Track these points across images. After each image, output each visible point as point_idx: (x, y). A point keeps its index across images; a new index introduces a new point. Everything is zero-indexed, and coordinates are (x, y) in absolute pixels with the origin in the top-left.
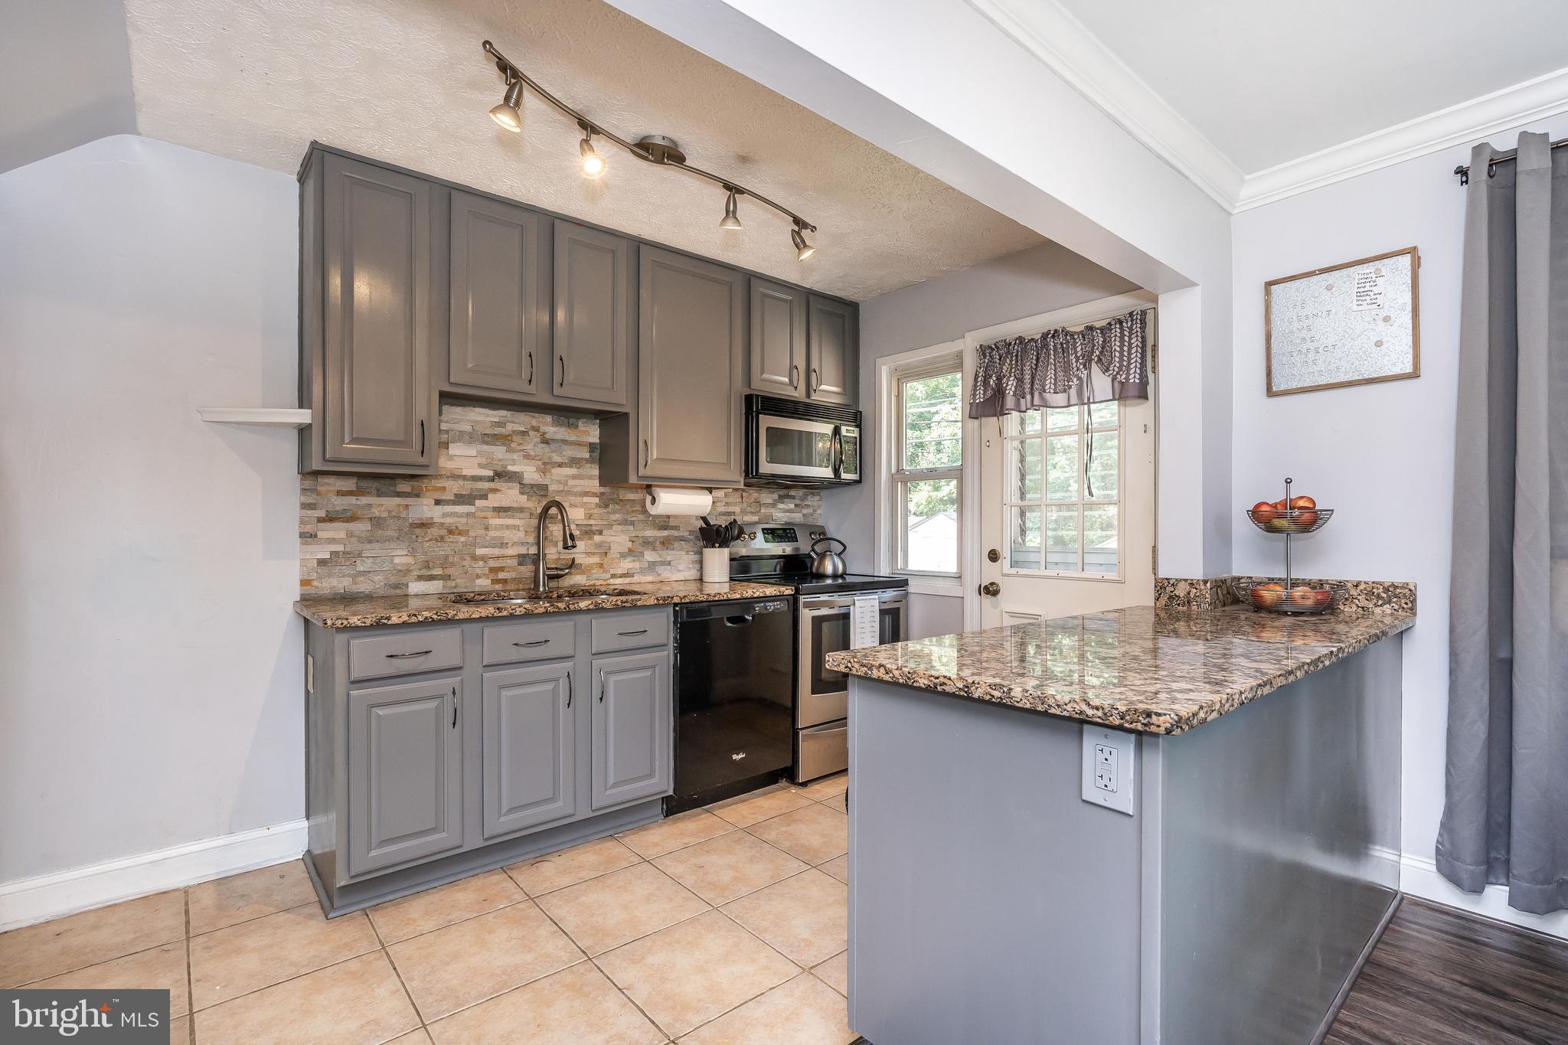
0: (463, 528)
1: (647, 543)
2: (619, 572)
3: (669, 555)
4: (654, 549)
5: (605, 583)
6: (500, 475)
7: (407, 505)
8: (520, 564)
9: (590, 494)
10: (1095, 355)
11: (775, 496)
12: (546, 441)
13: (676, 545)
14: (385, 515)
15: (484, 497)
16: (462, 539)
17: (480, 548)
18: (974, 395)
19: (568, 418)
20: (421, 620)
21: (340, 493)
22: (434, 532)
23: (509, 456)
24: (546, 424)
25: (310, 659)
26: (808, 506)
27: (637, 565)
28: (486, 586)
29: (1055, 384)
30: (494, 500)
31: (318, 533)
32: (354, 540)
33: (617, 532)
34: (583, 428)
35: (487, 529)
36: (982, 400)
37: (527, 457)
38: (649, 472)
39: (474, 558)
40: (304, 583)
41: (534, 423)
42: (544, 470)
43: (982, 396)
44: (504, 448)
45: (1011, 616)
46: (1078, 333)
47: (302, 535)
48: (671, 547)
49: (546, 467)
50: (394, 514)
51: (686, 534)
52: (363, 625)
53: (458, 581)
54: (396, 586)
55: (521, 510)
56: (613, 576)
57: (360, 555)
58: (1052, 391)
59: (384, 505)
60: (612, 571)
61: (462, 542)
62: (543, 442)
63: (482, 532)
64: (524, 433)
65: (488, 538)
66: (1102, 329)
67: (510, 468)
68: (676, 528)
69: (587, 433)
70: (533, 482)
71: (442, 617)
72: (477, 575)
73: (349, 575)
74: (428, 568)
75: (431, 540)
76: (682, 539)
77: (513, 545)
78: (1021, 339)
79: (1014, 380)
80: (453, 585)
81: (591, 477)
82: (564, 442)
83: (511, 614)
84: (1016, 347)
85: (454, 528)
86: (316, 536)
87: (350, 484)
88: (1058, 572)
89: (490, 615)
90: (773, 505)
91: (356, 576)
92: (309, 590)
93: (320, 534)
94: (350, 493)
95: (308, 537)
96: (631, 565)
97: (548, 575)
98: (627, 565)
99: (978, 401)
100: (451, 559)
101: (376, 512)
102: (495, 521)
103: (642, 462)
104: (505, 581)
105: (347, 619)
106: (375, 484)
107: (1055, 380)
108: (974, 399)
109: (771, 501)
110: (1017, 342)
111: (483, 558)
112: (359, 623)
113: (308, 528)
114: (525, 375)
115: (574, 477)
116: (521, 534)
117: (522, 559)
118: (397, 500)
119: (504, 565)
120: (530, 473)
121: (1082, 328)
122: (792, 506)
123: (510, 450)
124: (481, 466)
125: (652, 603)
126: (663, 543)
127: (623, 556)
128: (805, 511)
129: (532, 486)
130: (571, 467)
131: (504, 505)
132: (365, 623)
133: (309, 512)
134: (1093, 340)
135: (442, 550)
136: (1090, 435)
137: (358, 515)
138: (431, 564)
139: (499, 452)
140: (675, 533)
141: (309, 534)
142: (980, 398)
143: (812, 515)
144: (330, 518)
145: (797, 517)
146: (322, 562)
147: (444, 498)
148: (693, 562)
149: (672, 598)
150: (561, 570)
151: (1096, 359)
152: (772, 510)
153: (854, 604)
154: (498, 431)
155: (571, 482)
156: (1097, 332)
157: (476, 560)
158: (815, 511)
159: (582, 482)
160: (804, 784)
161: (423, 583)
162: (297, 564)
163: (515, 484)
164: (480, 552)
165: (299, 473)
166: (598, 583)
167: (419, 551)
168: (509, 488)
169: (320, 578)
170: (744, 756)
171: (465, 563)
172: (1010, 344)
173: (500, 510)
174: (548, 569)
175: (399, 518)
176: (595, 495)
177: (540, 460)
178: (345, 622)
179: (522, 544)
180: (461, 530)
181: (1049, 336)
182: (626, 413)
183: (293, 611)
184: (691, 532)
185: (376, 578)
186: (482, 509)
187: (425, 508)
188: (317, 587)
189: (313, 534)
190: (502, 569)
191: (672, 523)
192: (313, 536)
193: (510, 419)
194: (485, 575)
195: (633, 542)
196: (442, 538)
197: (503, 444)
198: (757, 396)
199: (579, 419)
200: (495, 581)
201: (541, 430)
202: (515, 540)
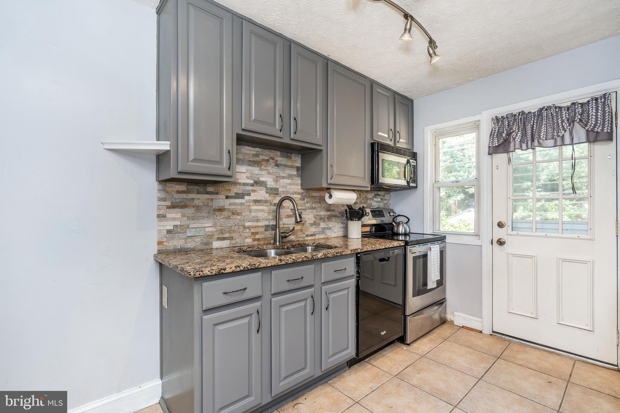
0: (239, 211)
1: (322, 219)
2: (310, 233)
3: (331, 224)
4: (324, 222)
5: (303, 239)
6: (257, 183)
7: (212, 199)
8: (266, 230)
9: (297, 193)
10: (577, 118)
11: (373, 195)
12: (277, 165)
13: (333, 219)
14: (201, 204)
15: (249, 194)
16: (239, 217)
17: (247, 222)
18: (493, 142)
19: (287, 153)
20: (242, 269)
21: (178, 192)
22: (226, 213)
23: (260, 172)
24: (277, 156)
25: (165, 289)
26: (386, 199)
27: (317, 229)
28: (250, 242)
29: (546, 135)
30: (254, 196)
31: (167, 215)
32: (185, 218)
33: (309, 213)
34: (294, 159)
35: (250, 212)
36: (497, 145)
37: (269, 173)
38: (332, 181)
39: (245, 227)
40: (160, 243)
41: (272, 155)
42: (276, 181)
43: (496, 143)
44: (258, 168)
45: (513, 256)
46: (564, 107)
47: (159, 216)
48: (331, 220)
49: (277, 179)
50: (205, 204)
51: (338, 214)
52: (211, 274)
53: (237, 240)
54: (207, 244)
55: (266, 201)
56: (307, 236)
57: (188, 227)
58: (544, 139)
59: (200, 199)
60: (307, 233)
61: (238, 219)
62: (276, 166)
63: (248, 213)
64: (267, 161)
65: (251, 217)
66: (582, 104)
67: (261, 179)
68: (333, 211)
69: (295, 161)
70: (271, 187)
71: (253, 267)
72: (246, 236)
73: (183, 239)
74: (222, 233)
75: (224, 218)
76: (335, 216)
77: (262, 220)
78: (523, 113)
79: (521, 133)
80: (234, 242)
81: (297, 185)
82: (286, 166)
83: (286, 263)
84: (520, 117)
85: (235, 211)
86: (165, 217)
87: (183, 187)
88: (546, 233)
89: (276, 264)
90: (372, 199)
91: (186, 239)
92: (162, 247)
93: (168, 216)
94: (183, 192)
95: (161, 217)
96: (314, 230)
97: (281, 236)
98: (313, 230)
99: (494, 145)
100: (233, 228)
101: (196, 202)
102: (254, 207)
103: (329, 177)
104: (258, 240)
105: (202, 271)
106: (196, 188)
107: (546, 133)
108: (492, 144)
109: (371, 197)
110: (521, 113)
111: (249, 228)
112: (209, 274)
113: (161, 212)
114: (278, 127)
115: (290, 184)
116: (266, 214)
117: (267, 227)
118: (207, 196)
119: (258, 231)
120: (270, 182)
121: (569, 104)
122: (380, 199)
123: (261, 170)
124: (247, 178)
125: (349, 253)
126: (328, 218)
127: (312, 225)
128: (385, 202)
129: (271, 189)
130: (289, 179)
131: (258, 199)
132: (212, 273)
133: (162, 203)
134: (575, 110)
135: (230, 223)
136: (574, 161)
137: (187, 205)
138: (224, 231)
139: (256, 170)
140: (333, 213)
141: (162, 215)
142: (495, 144)
143: (387, 204)
144: (173, 206)
145: (381, 205)
146: (169, 232)
147: (230, 195)
148: (340, 228)
149: (357, 249)
150: (287, 233)
151: (578, 120)
152: (372, 202)
153: (431, 250)
154: (256, 159)
155: (289, 187)
156: (578, 106)
157: (245, 228)
158: (388, 202)
159: (293, 187)
160: (409, 345)
161: (220, 242)
162: (156, 232)
163: (263, 188)
164: (247, 224)
165: (156, 181)
166: (301, 239)
167: (218, 224)
168: (261, 190)
169: (168, 241)
170: (385, 332)
171: (240, 230)
172: (515, 115)
173: (256, 202)
174: (282, 233)
175: (208, 206)
176: (299, 194)
177: (274, 175)
178: (201, 273)
179: (267, 219)
180: (238, 212)
181: (544, 109)
182: (321, 150)
183: (153, 260)
184: (340, 213)
185: (197, 240)
186: (247, 201)
187: (221, 201)
188: (166, 246)
189: (164, 215)
190: (257, 233)
191: (332, 208)
192: (164, 216)
193: (261, 153)
194: (249, 236)
195: (315, 218)
196: (229, 217)
197: (258, 166)
198: (378, 143)
199: (292, 154)
200: (254, 240)
201: (275, 159)
202: (263, 217)
